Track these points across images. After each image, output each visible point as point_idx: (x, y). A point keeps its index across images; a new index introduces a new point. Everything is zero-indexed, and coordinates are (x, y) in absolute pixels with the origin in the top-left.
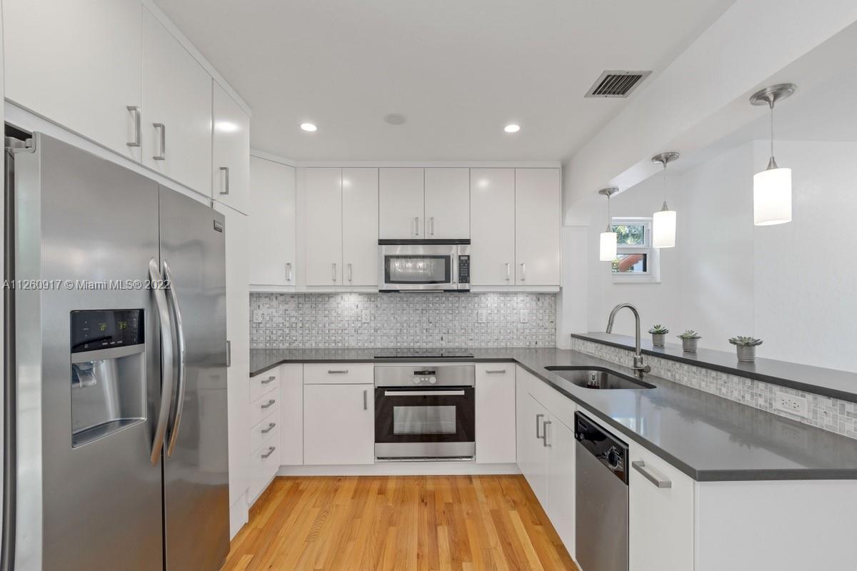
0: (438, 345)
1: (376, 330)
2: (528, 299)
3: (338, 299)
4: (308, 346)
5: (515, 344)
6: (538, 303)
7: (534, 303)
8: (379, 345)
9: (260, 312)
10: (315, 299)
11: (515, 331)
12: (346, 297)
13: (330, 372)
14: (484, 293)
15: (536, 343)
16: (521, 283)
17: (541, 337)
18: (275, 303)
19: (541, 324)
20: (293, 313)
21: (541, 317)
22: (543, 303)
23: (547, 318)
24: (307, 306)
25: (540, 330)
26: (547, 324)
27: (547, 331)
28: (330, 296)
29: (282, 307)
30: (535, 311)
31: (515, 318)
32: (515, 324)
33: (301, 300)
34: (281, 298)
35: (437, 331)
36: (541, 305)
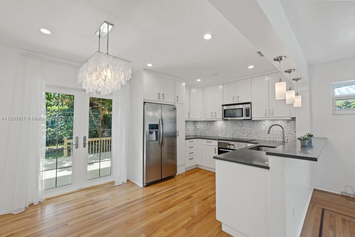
0: (246, 138)
1: (227, 132)
2: (283, 122)
3: (217, 122)
4: (209, 135)
5: (277, 140)
6: (288, 124)
7: (286, 124)
8: (228, 137)
9: (199, 126)
10: (211, 122)
11: (277, 135)
12: (219, 121)
13: (207, 142)
14: (263, 120)
15: (288, 140)
16: (272, 116)
17: (290, 138)
18: (202, 123)
19: (290, 132)
20: (206, 126)
21: (289, 130)
22: (290, 124)
23: (293, 130)
24: (209, 124)
25: (289, 135)
26: (293, 133)
27: (293, 135)
28: (214, 121)
29: (203, 124)
30: (286, 127)
31: (277, 130)
32: (277, 132)
33: (208, 122)
34: (203, 122)
35: (246, 133)
36: (289, 124)
